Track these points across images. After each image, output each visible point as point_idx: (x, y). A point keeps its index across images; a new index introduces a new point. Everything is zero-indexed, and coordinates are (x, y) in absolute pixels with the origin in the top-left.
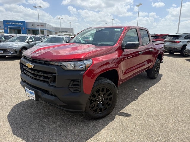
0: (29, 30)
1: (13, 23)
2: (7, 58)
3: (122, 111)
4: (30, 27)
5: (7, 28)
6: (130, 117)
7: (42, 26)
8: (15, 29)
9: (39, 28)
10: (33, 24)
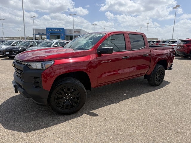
0: (67, 36)
1: (54, 30)
4: (68, 33)
5: (49, 34)
7: (78, 32)
8: (55, 36)
10: (70, 30)
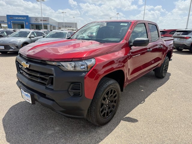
0: (32, 25)
1: (17, 18)
2: (9, 53)
3: (127, 116)
4: (33, 22)
5: (11, 22)
6: (136, 123)
7: (45, 20)
8: (18, 24)
9: (42, 22)
10: (36, 19)
